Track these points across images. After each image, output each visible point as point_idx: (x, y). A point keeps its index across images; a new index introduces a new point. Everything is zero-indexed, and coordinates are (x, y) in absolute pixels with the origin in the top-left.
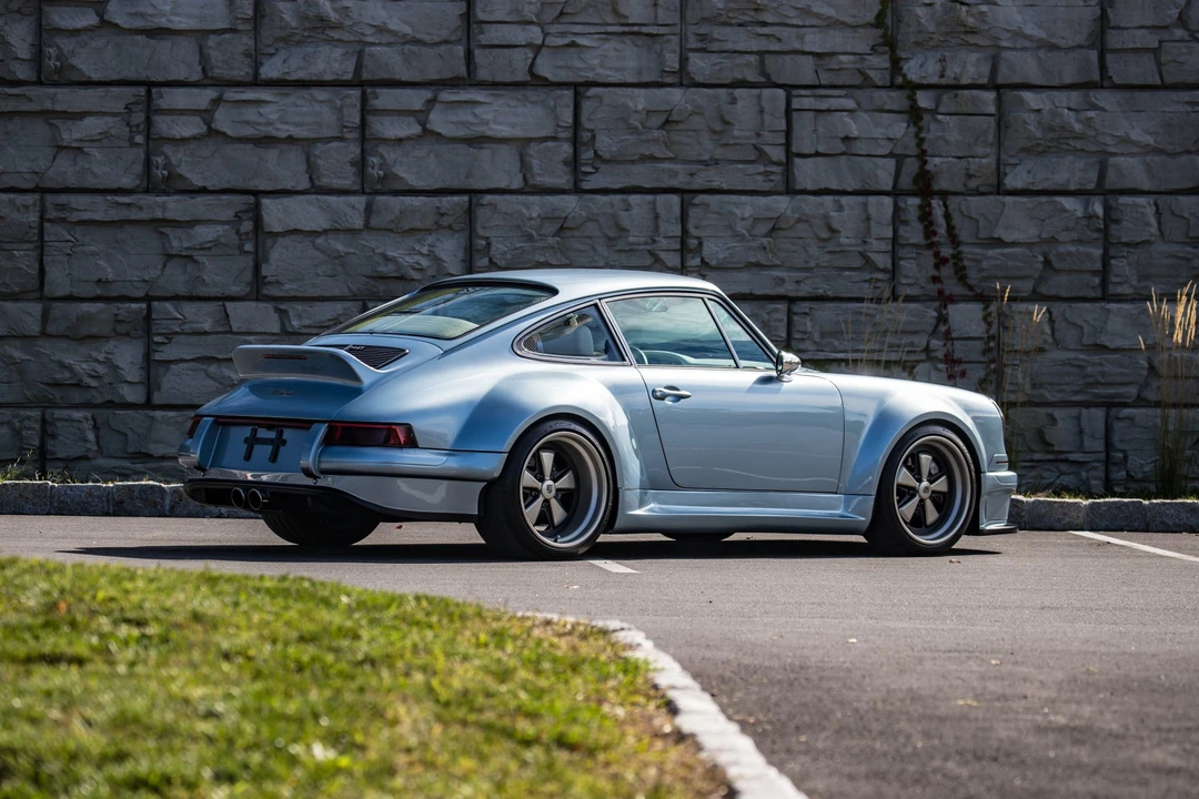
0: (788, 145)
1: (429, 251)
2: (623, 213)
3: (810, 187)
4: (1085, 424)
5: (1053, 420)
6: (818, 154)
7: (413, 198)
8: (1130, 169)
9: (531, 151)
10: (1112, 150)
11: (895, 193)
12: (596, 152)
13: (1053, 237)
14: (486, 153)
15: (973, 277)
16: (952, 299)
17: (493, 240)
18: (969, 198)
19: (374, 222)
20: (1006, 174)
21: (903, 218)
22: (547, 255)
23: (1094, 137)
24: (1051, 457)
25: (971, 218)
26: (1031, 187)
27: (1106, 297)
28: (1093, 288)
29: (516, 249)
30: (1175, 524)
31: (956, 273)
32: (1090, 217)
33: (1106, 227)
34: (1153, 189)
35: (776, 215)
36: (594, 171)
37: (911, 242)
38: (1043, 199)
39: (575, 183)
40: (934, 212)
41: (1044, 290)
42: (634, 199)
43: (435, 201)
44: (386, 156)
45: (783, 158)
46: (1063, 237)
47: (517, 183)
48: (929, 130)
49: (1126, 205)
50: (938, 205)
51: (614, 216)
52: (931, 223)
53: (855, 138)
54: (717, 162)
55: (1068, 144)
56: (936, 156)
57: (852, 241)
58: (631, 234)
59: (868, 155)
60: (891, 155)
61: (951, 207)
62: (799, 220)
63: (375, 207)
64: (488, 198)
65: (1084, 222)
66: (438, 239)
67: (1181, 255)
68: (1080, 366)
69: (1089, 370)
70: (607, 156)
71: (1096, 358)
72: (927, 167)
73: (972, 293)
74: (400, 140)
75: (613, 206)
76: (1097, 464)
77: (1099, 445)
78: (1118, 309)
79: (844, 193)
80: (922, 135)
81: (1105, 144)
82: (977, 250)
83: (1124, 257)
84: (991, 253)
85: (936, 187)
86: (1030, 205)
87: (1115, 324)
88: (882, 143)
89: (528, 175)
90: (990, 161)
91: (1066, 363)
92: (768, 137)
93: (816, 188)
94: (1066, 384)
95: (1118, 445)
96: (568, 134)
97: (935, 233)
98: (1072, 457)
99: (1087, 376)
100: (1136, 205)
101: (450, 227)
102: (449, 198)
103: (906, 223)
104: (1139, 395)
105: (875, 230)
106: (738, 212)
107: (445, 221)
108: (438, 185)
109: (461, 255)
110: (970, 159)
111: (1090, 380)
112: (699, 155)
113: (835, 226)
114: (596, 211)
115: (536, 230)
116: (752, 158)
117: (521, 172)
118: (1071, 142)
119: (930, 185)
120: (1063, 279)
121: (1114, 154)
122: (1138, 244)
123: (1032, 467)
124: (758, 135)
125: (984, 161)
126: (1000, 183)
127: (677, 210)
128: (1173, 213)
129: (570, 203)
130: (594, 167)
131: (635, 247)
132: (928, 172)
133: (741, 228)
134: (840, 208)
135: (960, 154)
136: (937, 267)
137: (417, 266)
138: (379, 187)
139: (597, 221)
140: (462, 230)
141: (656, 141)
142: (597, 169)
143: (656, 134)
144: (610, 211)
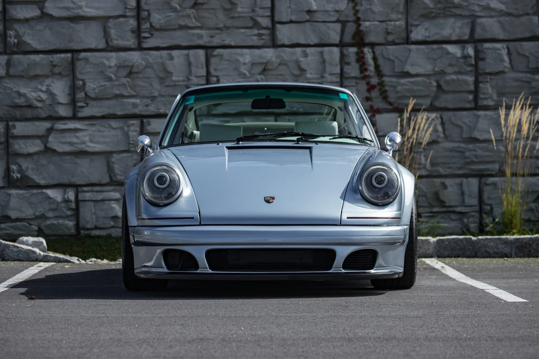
0: (272, 16)
1: (47, 89)
2: (168, 63)
3: (287, 42)
4: (465, 188)
5: (444, 186)
6: (291, 22)
7: (36, 56)
8: (491, 26)
9: (110, 25)
10: (479, 14)
11: (341, 45)
12: (151, 24)
13: (442, 70)
14: (80, 27)
15: (392, 97)
16: (379, 111)
17: (87, 81)
18: (388, 47)
19: (12, 72)
20: (411, 31)
21: (346, 61)
22: (121, 89)
23: (467, 6)
24: (444, 209)
25: (390, 60)
26: (428, 39)
27: (477, 108)
28: (469, 102)
29: (101, 86)
30: (494, 252)
31: (381, 94)
32: (466, 57)
33: (476, 63)
34: (506, 38)
35: (265, 61)
36: (149, 36)
37: (352, 75)
38: (435, 46)
39: (140, 43)
40: (366, 56)
41: (437, 104)
42: (175, 53)
43: (50, 57)
44: (19, 30)
45: (270, 25)
46: (449, 70)
47: (102, 45)
48: (362, 5)
49: (488, 49)
50: (369, 52)
51: (163, 64)
52: (364, 64)
53: (315, 11)
54: (227, 28)
55: (450, 11)
56: (366, 21)
57: (315, 76)
58: (174, 75)
59: (324, 22)
60: (338, 21)
61: (377, 53)
62: (280, 64)
63: (12, 63)
64: (83, 55)
65: (462, 60)
66: (52, 82)
67: (524, 79)
68: (461, 152)
69: (467, 154)
70: (158, 26)
71: (471, 146)
72: (361, 28)
73: (391, 107)
74: (27, 20)
75: (162, 58)
76: (474, 214)
77: (475, 201)
78: (485, 115)
79: (309, 46)
80: (357, 8)
81: (474, 11)
82: (394, 80)
83: (487, 82)
84: (403, 81)
85: (367, 41)
86: (426, 51)
87: (482, 124)
88: (332, 13)
89: (109, 40)
90: (402, 23)
91: (452, 150)
92: (259, 11)
93: (291, 43)
94: (453, 163)
95: (487, 201)
96: (133, 13)
97: (366, 70)
98: (458, 209)
99: (466, 158)
100: (495, 49)
101: (60, 74)
102: (58, 55)
103: (348, 64)
104: (499, 169)
105: (328, 68)
106: (241, 59)
107: (57, 70)
108: (52, 47)
109: (67, 91)
110: (389, 23)
111: (468, 160)
112: (217, 24)
113: (303, 66)
114: (151, 61)
115: (114, 74)
116: (250, 25)
117: (104, 37)
118: (453, 10)
119: (362, 40)
120: (449, 97)
121: (481, 17)
122: (497, 73)
123: (433, 217)
124: (253, 11)
125: (397, 23)
126: (408, 37)
127: (203, 59)
128: (519, 54)
129: (135, 57)
130: (150, 34)
131: (177, 83)
132: (361, 31)
133: (244, 69)
134: (306, 55)
135: (382, 20)
136: (369, 91)
137: (39, 99)
138: (15, 49)
139: (152, 67)
140: (68, 75)
141: (188, 16)
142: (152, 35)
143: (189, 11)
144: (160, 61)
